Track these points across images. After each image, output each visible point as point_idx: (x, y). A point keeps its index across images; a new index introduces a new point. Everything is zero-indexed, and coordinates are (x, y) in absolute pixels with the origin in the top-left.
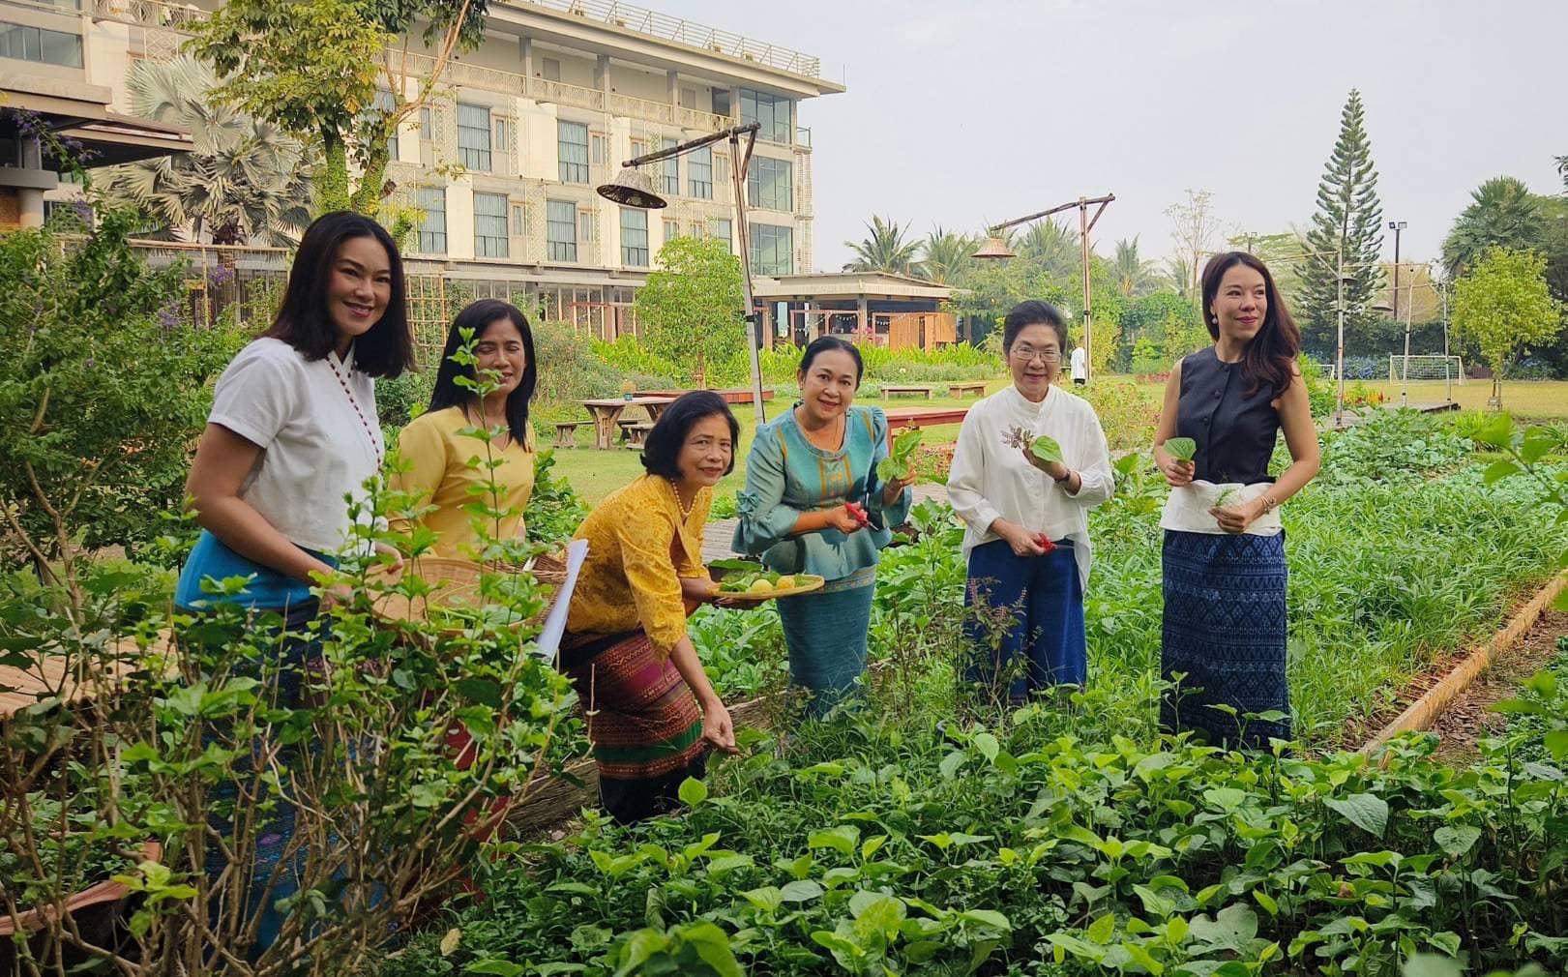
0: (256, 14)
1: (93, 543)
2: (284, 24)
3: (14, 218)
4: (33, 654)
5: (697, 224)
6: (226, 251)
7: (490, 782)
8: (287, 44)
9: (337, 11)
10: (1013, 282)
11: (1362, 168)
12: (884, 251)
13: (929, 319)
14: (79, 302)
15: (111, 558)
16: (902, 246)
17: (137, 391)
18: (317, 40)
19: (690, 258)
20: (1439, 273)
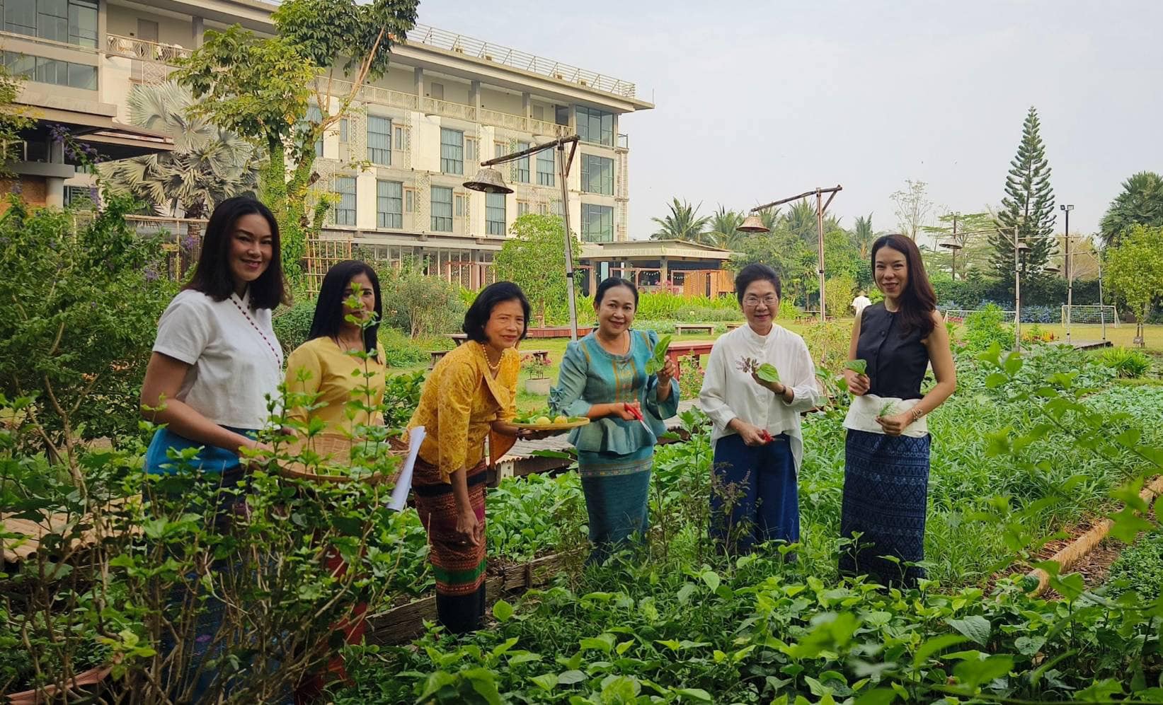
0: (224, 54)
1: (88, 436)
2: (244, 61)
3: (42, 198)
4: (44, 511)
5: (542, 205)
6: (194, 223)
7: (352, 588)
8: (246, 74)
9: (282, 52)
10: (777, 247)
11: (1039, 165)
12: (681, 225)
13: (713, 275)
14: (88, 262)
15: (101, 446)
16: (695, 220)
17: (126, 325)
18: (267, 72)
19: (535, 229)
20: (1099, 243)
